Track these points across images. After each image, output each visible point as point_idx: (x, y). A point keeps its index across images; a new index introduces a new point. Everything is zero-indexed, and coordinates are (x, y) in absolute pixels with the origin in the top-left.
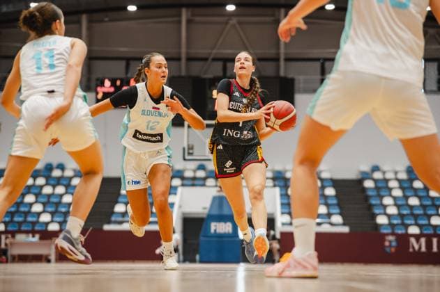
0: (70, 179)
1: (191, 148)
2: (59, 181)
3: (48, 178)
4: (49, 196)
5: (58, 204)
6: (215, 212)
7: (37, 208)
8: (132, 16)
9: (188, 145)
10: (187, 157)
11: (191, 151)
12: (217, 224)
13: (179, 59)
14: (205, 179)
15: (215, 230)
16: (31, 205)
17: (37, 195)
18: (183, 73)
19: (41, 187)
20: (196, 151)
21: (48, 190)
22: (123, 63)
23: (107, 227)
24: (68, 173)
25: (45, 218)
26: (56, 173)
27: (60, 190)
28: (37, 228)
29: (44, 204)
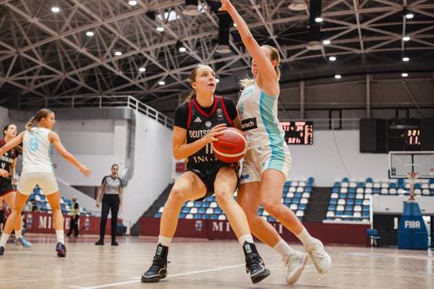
1: (394, 170)
6: (408, 214)
8: (338, 81)
9: (392, 169)
10: (391, 177)
11: (394, 173)
12: (409, 222)
13: (366, 108)
15: (408, 226)
18: (368, 117)
20: (397, 173)
22: (327, 113)
23: (324, 221)
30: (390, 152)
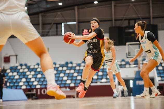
0: (75, 67)
2: (71, 68)
3: (67, 67)
4: (69, 74)
5: (73, 76)
6: (138, 77)
7: (65, 78)
9: (128, 52)
11: (129, 54)
12: (139, 81)
13: (112, 20)
14: (125, 65)
16: (63, 77)
17: (65, 73)
18: (114, 25)
19: (65, 71)
20: (131, 54)
21: (68, 72)
23: (92, 84)
24: (74, 65)
25: (69, 82)
26: (70, 65)
27: (72, 71)
28: (66, 85)
29: (68, 77)
30: (127, 43)
